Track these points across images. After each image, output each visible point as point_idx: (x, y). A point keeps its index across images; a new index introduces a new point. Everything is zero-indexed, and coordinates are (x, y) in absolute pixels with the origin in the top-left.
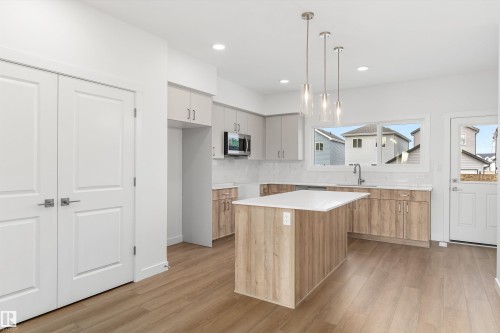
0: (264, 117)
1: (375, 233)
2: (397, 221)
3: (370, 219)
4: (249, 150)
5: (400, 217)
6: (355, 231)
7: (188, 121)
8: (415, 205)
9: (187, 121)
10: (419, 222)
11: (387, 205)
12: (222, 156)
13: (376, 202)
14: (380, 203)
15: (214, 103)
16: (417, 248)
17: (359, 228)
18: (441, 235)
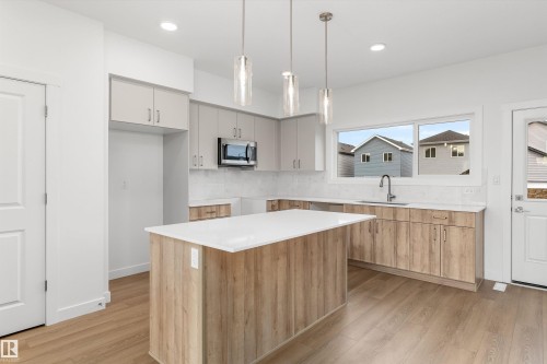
0: (278, 120)
1: (402, 266)
2: (431, 252)
3: (396, 248)
4: (255, 159)
5: (436, 247)
6: (378, 263)
7: (151, 123)
8: (455, 232)
9: (147, 123)
10: (462, 256)
11: (418, 230)
12: (215, 167)
13: (404, 225)
14: (408, 227)
15: (192, 101)
16: (459, 291)
17: (382, 259)
18: (499, 273)
